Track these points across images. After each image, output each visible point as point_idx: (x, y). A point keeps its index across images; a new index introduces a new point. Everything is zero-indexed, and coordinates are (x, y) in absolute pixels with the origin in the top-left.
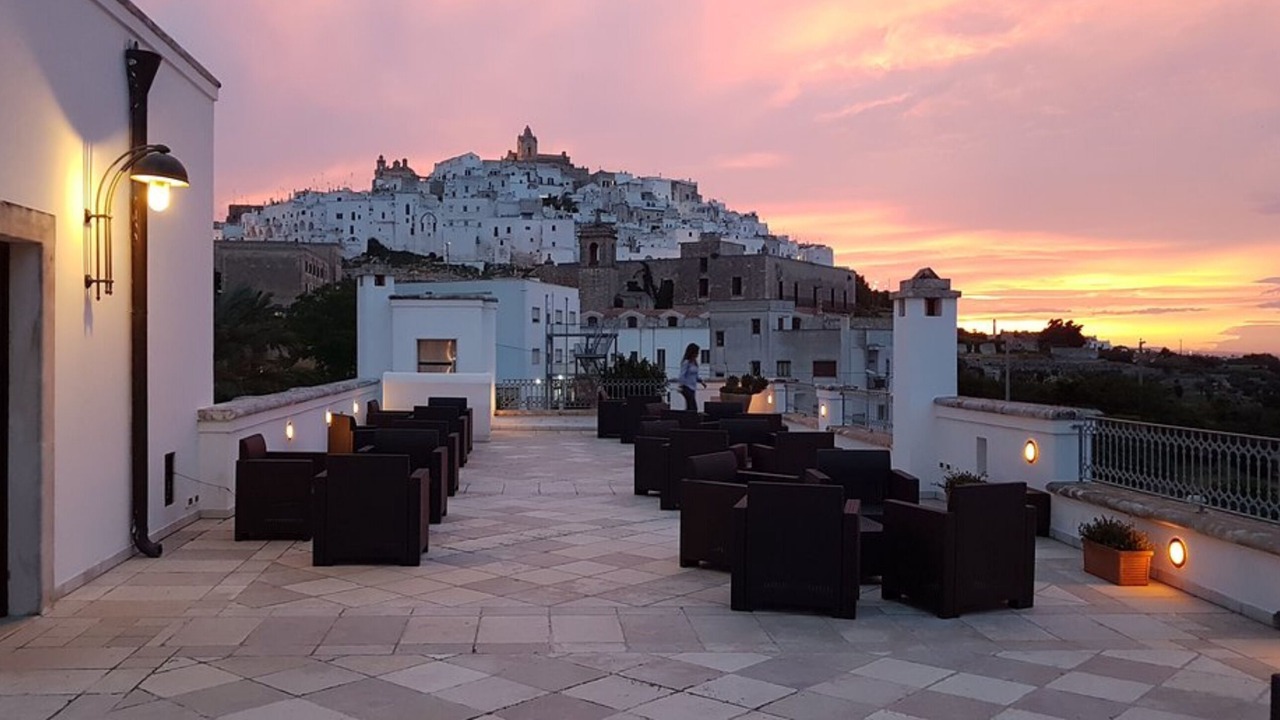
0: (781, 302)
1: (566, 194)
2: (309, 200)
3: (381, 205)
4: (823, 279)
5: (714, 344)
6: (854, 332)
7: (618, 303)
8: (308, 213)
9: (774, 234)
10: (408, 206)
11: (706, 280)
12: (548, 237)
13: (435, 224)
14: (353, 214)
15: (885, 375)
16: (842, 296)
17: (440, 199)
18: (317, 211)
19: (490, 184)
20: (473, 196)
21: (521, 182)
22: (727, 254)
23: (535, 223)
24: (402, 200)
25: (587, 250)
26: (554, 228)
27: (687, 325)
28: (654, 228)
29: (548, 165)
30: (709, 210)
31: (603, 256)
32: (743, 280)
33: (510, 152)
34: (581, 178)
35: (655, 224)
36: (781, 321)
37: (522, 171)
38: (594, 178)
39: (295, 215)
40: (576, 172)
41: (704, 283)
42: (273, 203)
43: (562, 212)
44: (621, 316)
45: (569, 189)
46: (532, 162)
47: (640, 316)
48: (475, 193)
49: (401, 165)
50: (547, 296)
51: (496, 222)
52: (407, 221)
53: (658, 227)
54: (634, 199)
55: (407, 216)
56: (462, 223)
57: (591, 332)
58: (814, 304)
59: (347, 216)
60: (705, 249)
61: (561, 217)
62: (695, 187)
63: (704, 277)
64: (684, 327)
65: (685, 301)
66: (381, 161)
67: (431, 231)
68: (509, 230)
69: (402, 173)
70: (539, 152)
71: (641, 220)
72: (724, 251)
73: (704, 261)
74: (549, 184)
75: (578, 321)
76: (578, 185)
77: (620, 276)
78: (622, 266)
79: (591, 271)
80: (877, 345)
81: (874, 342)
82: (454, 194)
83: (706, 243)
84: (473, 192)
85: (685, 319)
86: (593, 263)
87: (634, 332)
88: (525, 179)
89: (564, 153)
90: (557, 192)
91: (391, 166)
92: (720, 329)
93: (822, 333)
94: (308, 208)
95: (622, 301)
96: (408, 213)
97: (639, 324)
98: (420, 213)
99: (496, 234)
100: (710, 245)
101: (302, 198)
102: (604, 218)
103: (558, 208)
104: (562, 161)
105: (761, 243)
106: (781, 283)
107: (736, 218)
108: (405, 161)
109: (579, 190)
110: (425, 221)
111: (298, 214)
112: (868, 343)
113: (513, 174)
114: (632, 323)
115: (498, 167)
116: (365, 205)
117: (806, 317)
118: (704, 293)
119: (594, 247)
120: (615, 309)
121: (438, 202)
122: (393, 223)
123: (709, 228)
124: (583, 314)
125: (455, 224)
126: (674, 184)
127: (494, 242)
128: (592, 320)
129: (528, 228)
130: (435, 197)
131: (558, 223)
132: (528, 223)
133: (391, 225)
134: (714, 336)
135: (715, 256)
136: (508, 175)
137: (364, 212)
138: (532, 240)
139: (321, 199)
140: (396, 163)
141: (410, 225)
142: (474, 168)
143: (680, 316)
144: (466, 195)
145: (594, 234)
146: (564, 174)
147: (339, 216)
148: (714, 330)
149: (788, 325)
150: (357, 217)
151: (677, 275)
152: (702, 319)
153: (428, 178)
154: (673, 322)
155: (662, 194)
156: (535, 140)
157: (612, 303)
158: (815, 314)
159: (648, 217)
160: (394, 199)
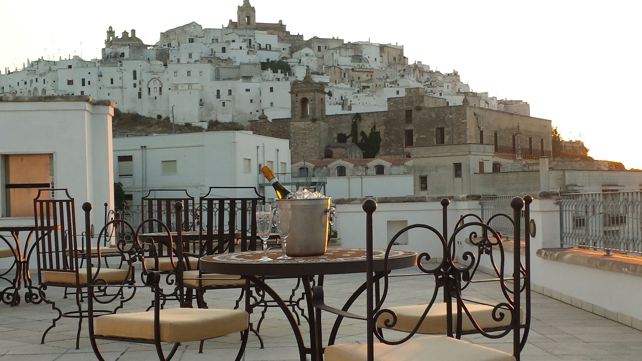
0: (481, 146)
1: (283, 58)
2: (42, 69)
3: (110, 72)
4: (522, 127)
5: (418, 187)
6: (554, 173)
7: (329, 155)
8: (41, 80)
9: (474, 91)
10: (135, 72)
11: (411, 131)
12: (267, 97)
13: (160, 88)
14: (83, 80)
15: (584, 214)
16: (540, 144)
17: (165, 65)
18: (49, 78)
19: (212, 50)
20: (196, 61)
21: (241, 48)
22: (431, 106)
23: (253, 85)
24: (129, 66)
25: (298, 105)
26: (272, 90)
27: (393, 172)
28: (364, 87)
29: (265, 32)
30: (414, 70)
31: (313, 110)
32: (446, 129)
33: (230, 21)
34: (296, 43)
35: (365, 84)
36: (481, 165)
37: (242, 38)
38: (309, 43)
39: (28, 83)
40: (292, 38)
41: (409, 134)
42: (9, 73)
43: (280, 75)
44: (330, 166)
45: (286, 53)
46: (251, 29)
47: (349, 166)
48: (198, 58)
49: (130, 35)
50: (258, 147)
51: (218, 85)
52: (135, 85)
53: (368, 87)
54: (345, 61)
55: (135, 81)
56: (186, 87)
57: (302, 180)
58: (514, 150)
59: (77, 83)
60: (411, 103)
61: (279, 80)
62: (402, 50)
63: (409, 128)
64: (390, 174)
65: (392, 151)
66: (111, 32)
67: (157, 94)
68: (230, 92)
69: (131, 43)
70: (257, 21)
71: (352, 81)
72: (428, 103)
73: (409, 113)
74: (266, 49)
75: (289, 170)
76: (292, 50)
77: (330, 129)
78: (332, 120)
79: (302, 125)
80: (576, 186)
81: (572, 182)
82: (179, 60)
83: (411, 97)
84: (196, 57)
85: (391, 166)
86: (304, 115)
87: (342, 180)
88: (244, 45)
89: (281, 21)
90: (274, 57)
91: (120, 36)
92: (424, 174)
93: (522, 175)
94: (41, 75)
95: (332, 152)
96: (135, 78)
97: (347, 172)
98: (146, 77)
99: (218, 96)
100: (414, 99)
101: (35, 67)
102: (317, 79)
103: (275, 71)
104: (279, 29)
105: (462, 98)
106: (481, 133)
107: (440, 78)
108: (133, 31)
109: (294, 55)
110: (151, 85)
111: (32, 81)
112: (567, 183)
113: (234, 41)
114: (342, 171)
115: (218, 35)
116: (95, 72)
117: (506, 163)
118: (410, 143)
119: (304, 101)
120: (324, 160)
121: (163, 68)
122: (122, 88)
123: (414, 84)
124: (294, 165)
125: (180, 87)
126: (382, 48)
127: (217, 103)
128: (303, 171)
129: (248, 90)
130: (162, 63)
131: (275, 84)
132: (248, 85)
133: (120, 89)
134: (418, 179)
135: (419, 109)
136: (228, 42)
137: (93, 78)
138: (251, 101)
139: (53, 67)
140: (125, 33)
141: (137, 90)
142: (197, 36)
143: (387, 164)
144: (190, 60)
145: (305, 89)
146: (281, 40)
147: (70, 82)
148: (418, 175)
149: (488, 168)
150: (86, 83)
151: (384, 127)
152: (408, 167)
153: (154, 46)
154: (380, 170)
155: (371, 55)
156: (253, 9)
157: (323, 154)
158: (514, 158)
159: (359, 78)
160: (121, 65)
